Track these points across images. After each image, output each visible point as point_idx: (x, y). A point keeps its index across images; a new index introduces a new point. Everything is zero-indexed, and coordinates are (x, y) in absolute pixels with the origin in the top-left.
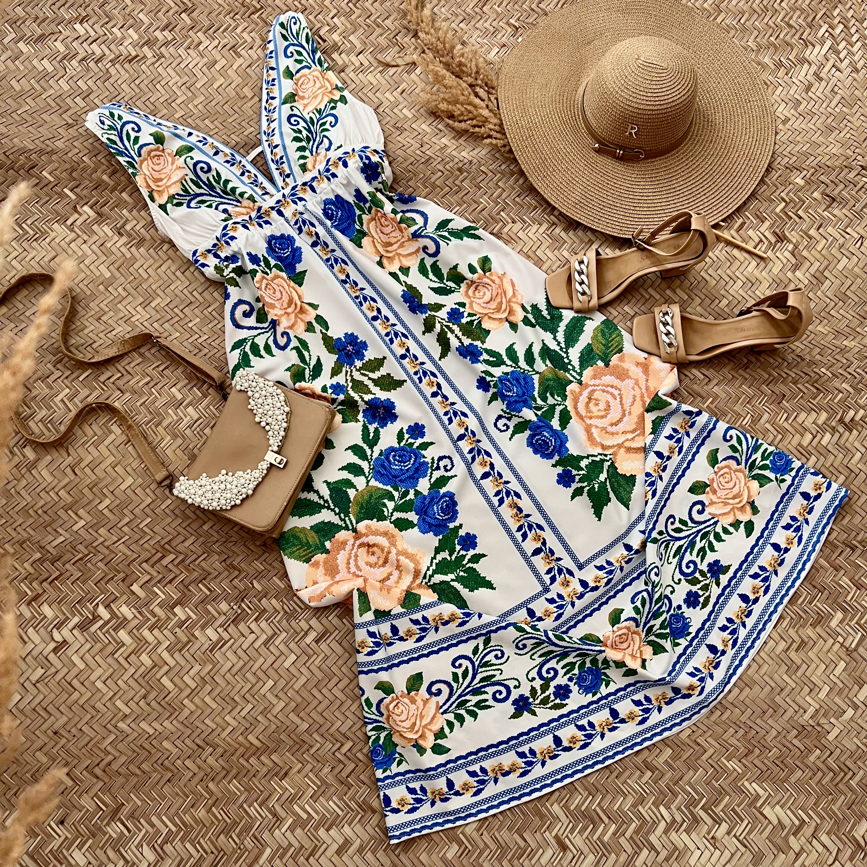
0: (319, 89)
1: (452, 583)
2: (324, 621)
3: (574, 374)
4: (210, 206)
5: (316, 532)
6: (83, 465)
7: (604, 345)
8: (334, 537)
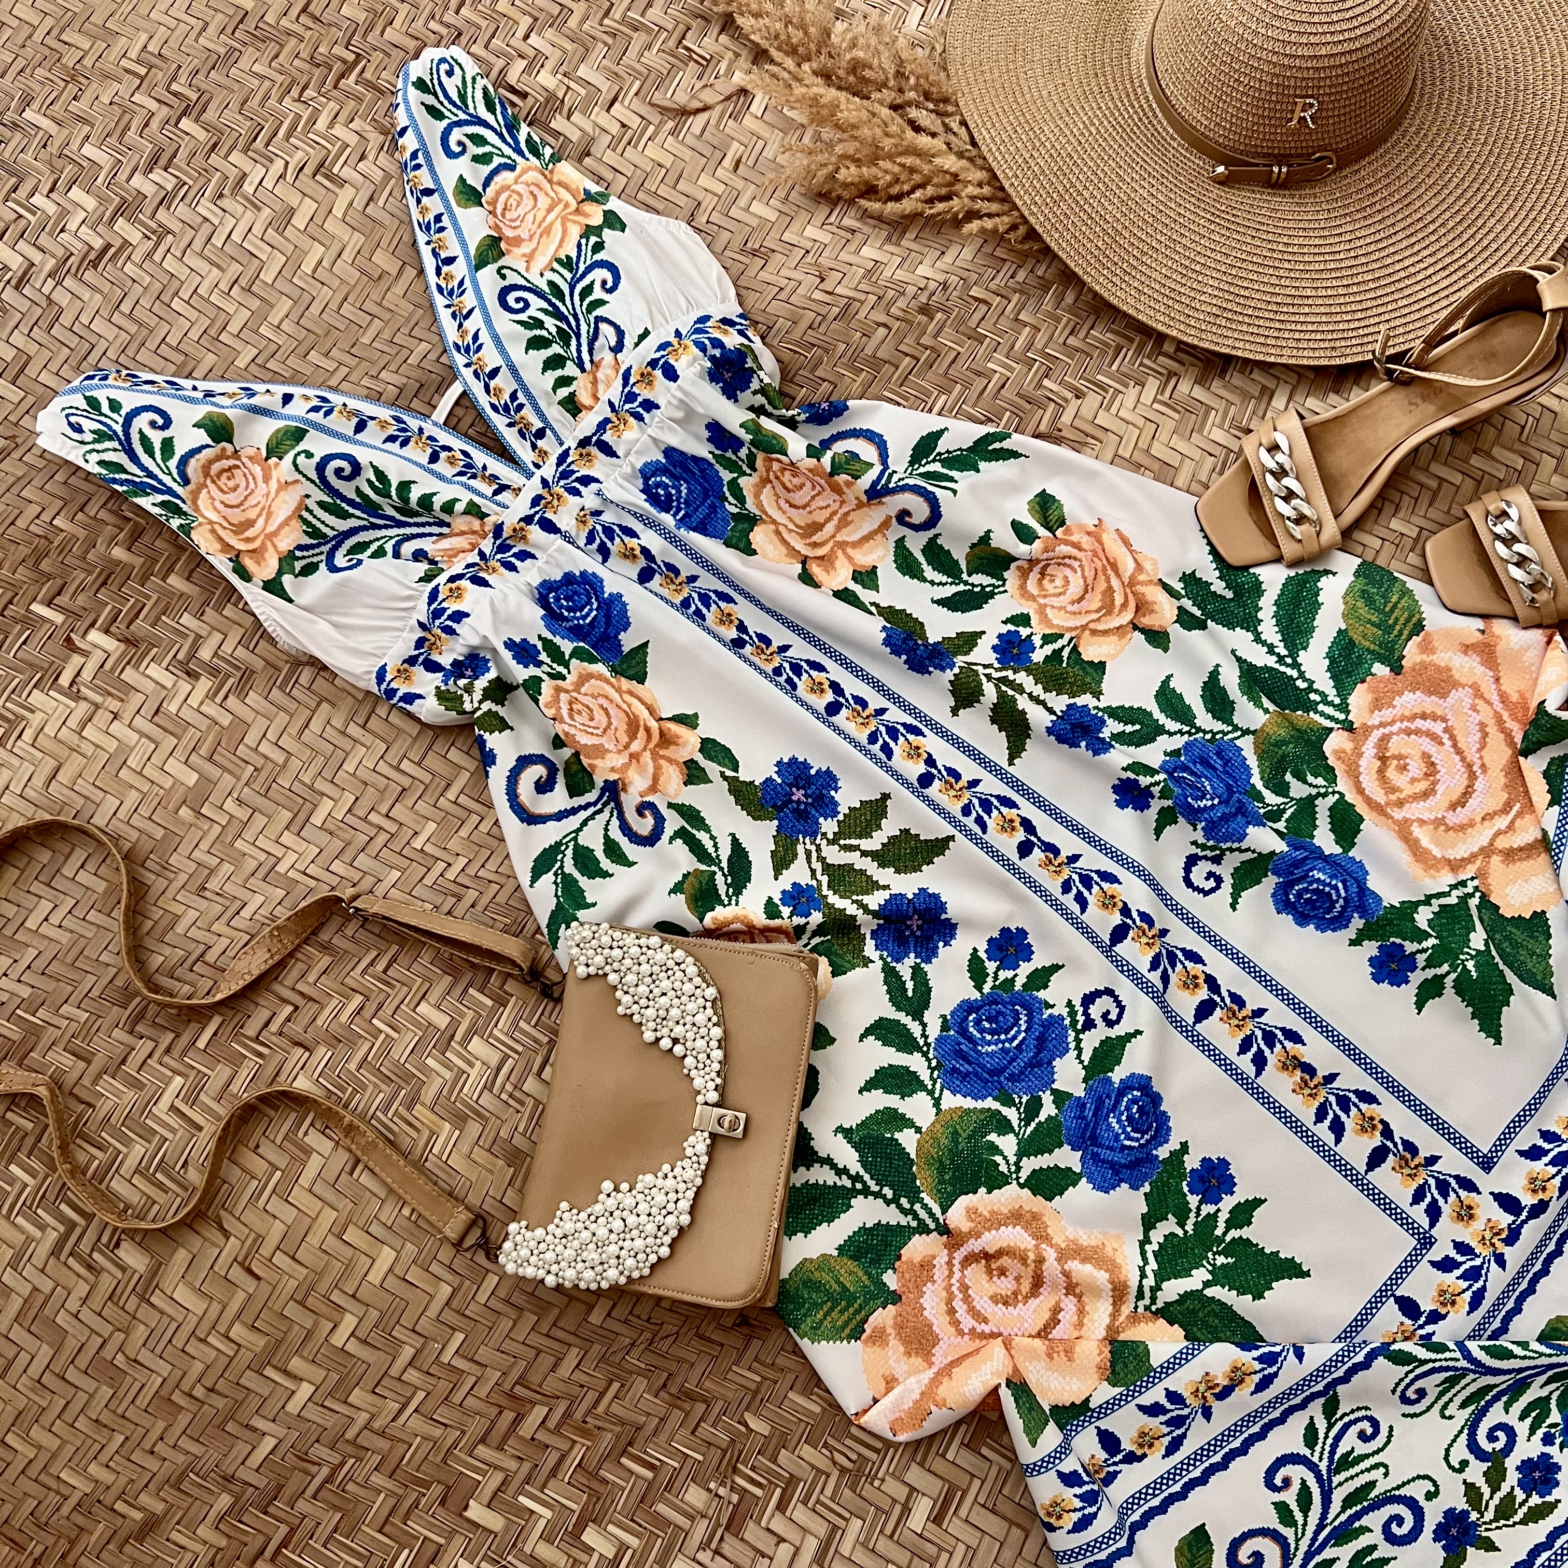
0: (550, 210)
1: (1209, 1292)
2: (939, 1465)
3: (1329, 710)
4: (379, 553)
5: (854, 1258)
6: (266, 1251)
7: (1378, 626)
8: (899, 1257)
